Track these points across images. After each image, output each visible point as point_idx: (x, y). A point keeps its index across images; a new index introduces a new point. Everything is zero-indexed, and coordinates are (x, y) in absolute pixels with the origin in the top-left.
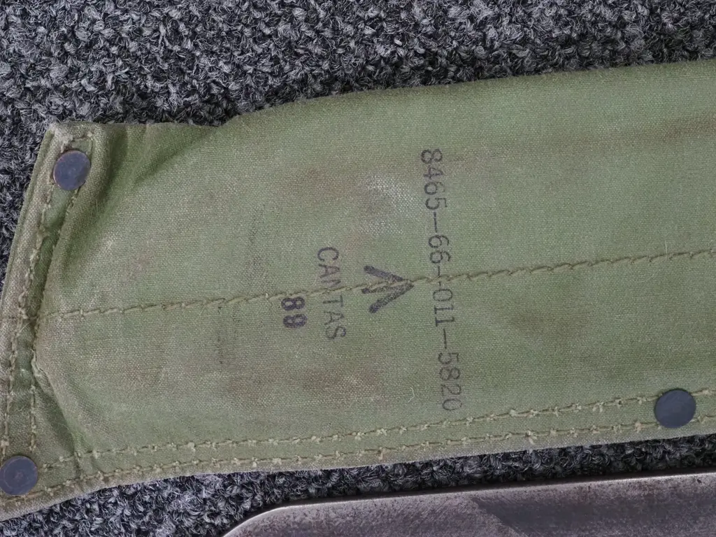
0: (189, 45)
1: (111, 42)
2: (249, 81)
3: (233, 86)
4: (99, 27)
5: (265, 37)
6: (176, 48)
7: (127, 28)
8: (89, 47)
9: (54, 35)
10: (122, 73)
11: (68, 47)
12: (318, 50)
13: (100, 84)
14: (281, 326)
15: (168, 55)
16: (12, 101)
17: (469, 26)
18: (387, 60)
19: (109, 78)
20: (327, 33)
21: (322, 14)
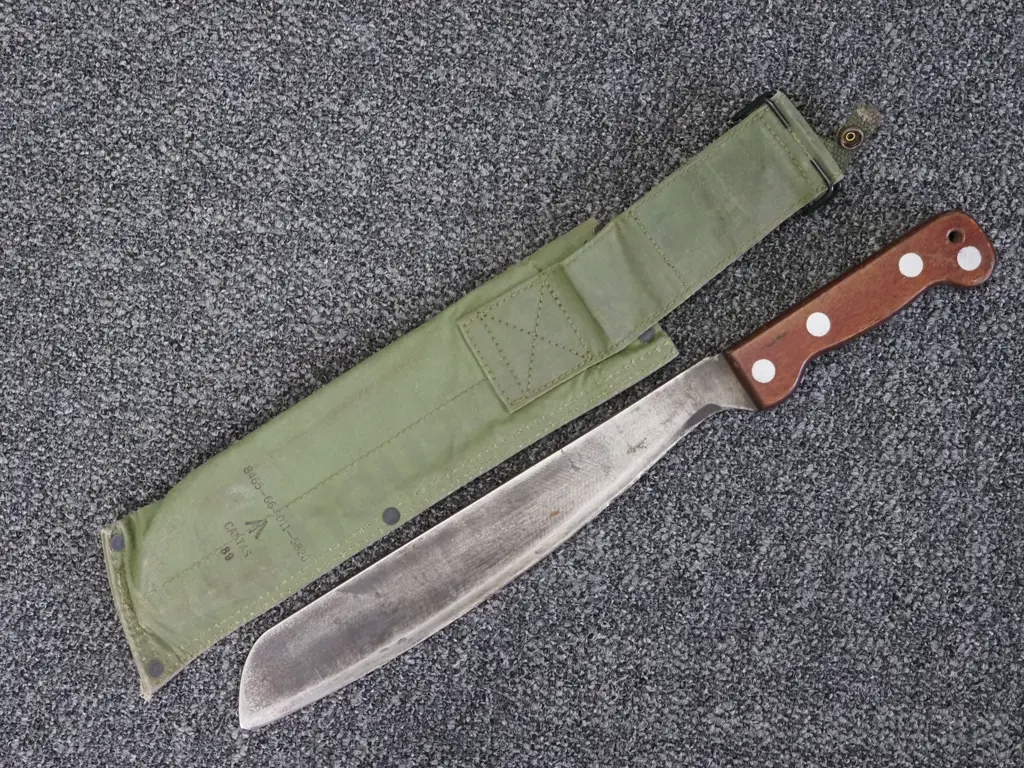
0: (139, 471)
1: (108, 485)
2: (169, 472)
3: (164, 478)
4: (100, 481)
5: (166, 453)
6: (134, 474)
7: (111, 476)
8: (100, 491)
9: (85, 494)
10: (118, 495)
11: (93, 495)
12: (190, 447)
13: (112, 503)
14: (225, 561)
15: (132, 478)
16: (81, 528)
17: (243, 408)
18: (218, 437)
19: (114, 499)
20: (190, 439)
21: (184, 432)
